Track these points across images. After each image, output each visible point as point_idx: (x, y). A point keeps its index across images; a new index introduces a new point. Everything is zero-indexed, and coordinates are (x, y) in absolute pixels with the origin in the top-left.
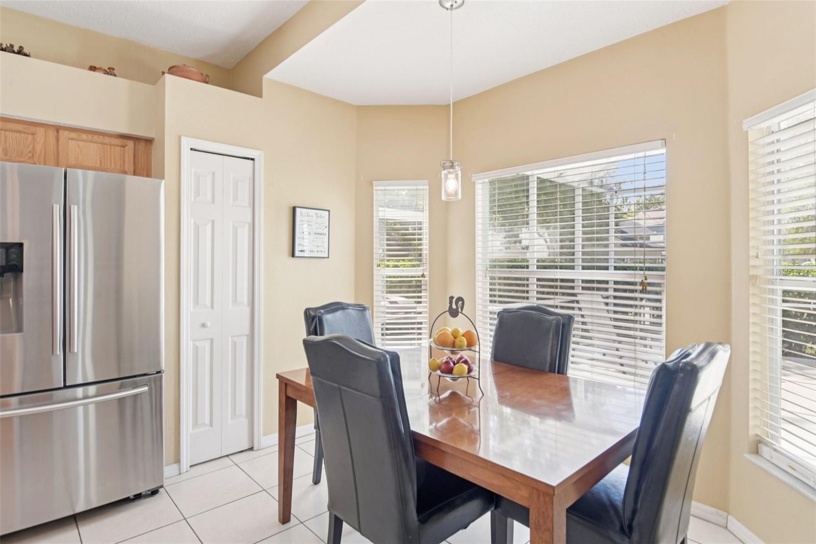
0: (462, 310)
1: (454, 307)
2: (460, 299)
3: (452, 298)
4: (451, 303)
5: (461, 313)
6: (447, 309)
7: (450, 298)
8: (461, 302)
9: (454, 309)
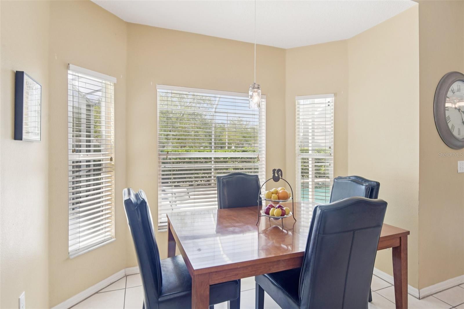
0: (282, 176)
1: (276, 175)
2: (279, 170)
3: (274, 170)
4: (274, 173)
5: (282, 179)
6: (272, 177)
7: (273, 170)
8: (280, 172)
9: (277, 177)
